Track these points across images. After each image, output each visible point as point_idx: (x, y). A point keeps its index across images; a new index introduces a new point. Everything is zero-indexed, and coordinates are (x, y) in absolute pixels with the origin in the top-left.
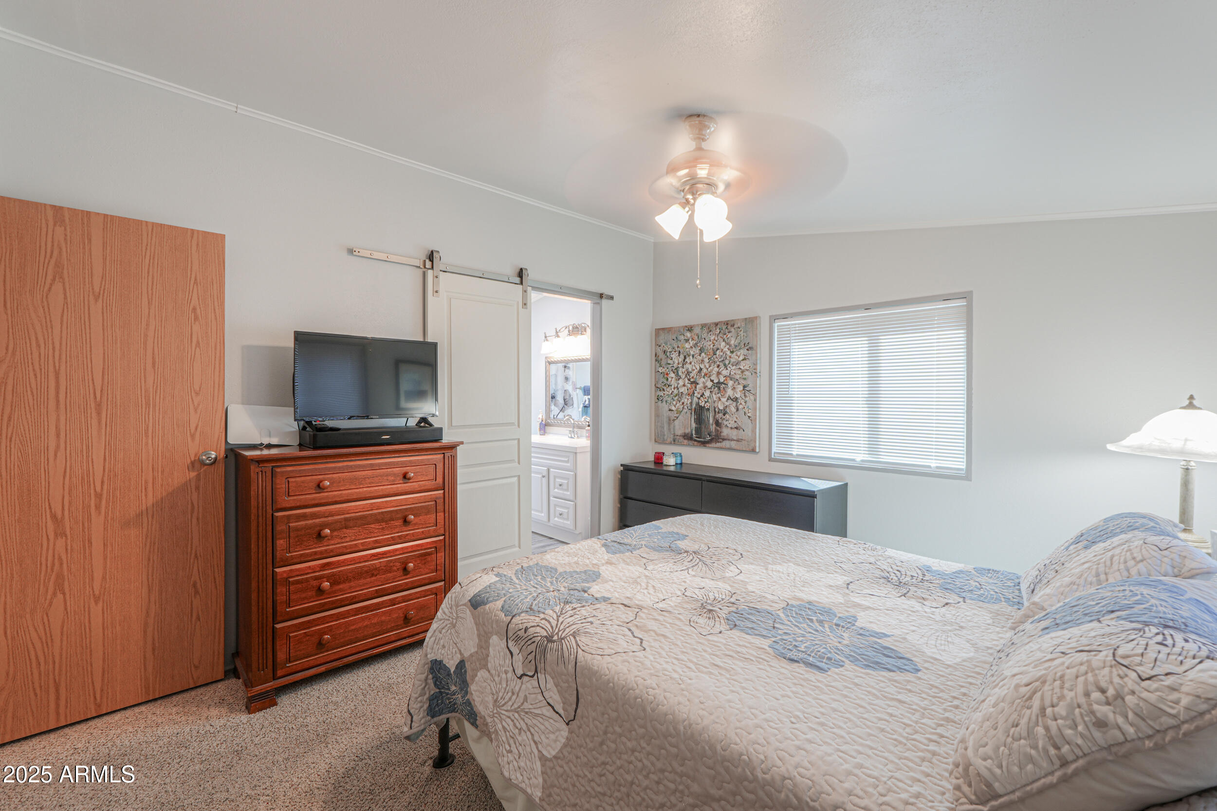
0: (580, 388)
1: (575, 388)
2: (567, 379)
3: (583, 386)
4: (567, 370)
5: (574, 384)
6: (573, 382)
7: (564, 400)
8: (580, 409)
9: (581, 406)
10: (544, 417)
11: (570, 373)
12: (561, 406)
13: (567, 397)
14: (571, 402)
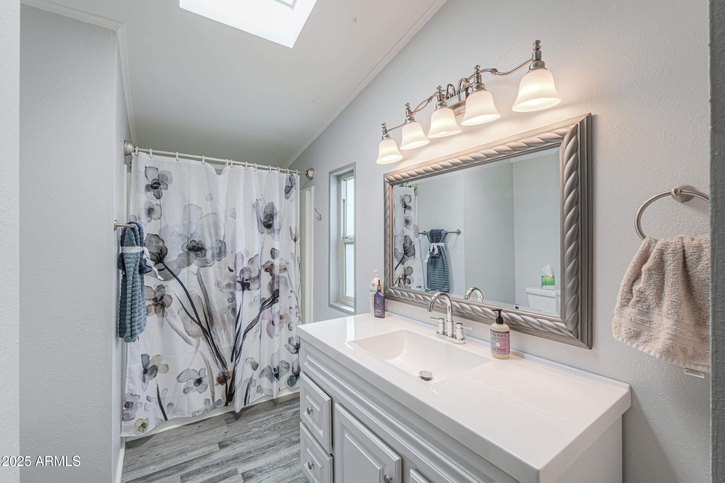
0: (424, 233)
1: (418, 233)
2: (407, 222)
3: (428, 230)
4: (407, 211)
5: (416, 229)
6: (414, 226)
7: (404, 248)
8: (426, 261)
9: (428, 256)
10: (382, 283)
11: (411, 214)
12: (400, 257)
13: (408, 245)
14: (412, 251)
